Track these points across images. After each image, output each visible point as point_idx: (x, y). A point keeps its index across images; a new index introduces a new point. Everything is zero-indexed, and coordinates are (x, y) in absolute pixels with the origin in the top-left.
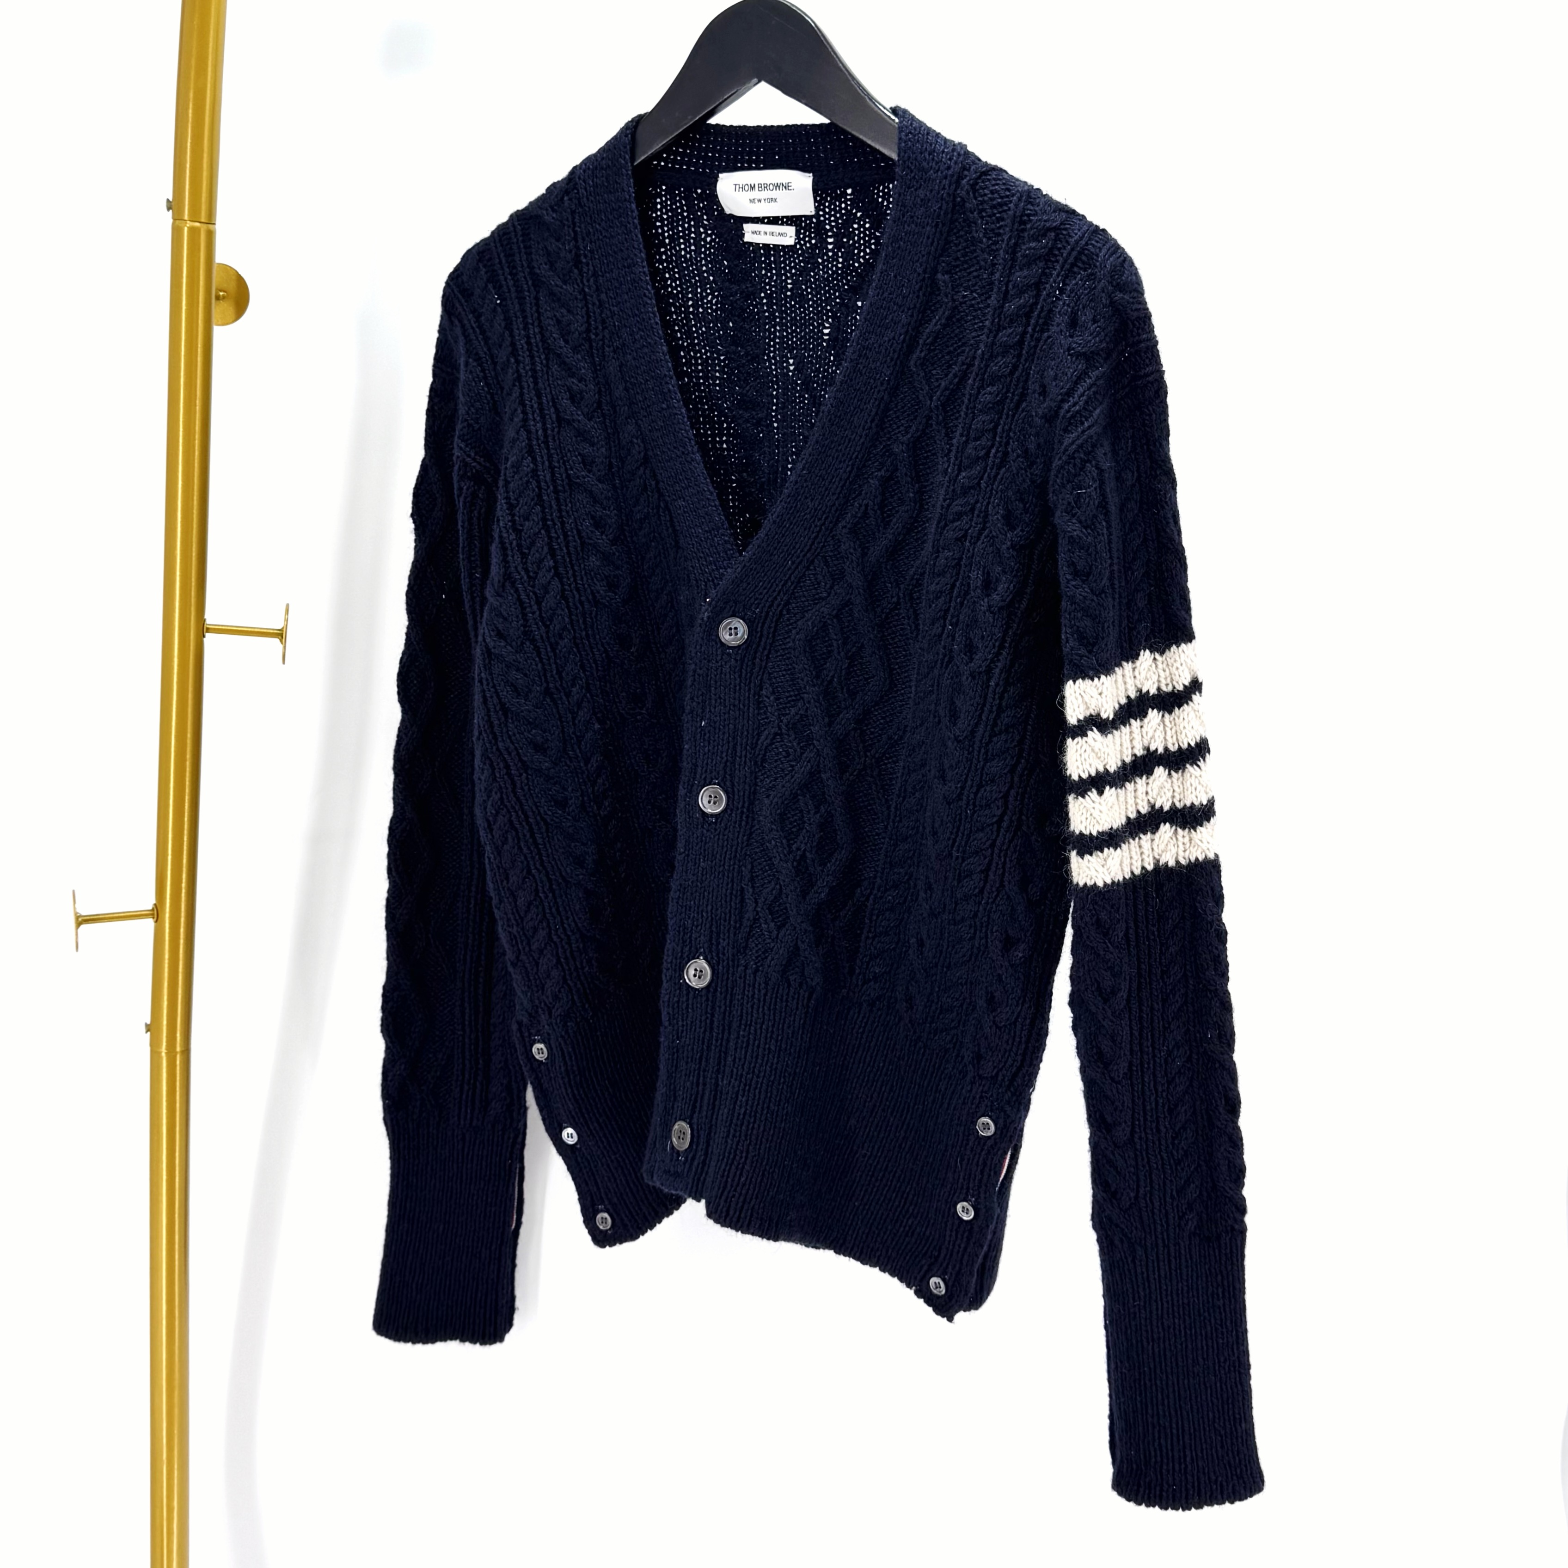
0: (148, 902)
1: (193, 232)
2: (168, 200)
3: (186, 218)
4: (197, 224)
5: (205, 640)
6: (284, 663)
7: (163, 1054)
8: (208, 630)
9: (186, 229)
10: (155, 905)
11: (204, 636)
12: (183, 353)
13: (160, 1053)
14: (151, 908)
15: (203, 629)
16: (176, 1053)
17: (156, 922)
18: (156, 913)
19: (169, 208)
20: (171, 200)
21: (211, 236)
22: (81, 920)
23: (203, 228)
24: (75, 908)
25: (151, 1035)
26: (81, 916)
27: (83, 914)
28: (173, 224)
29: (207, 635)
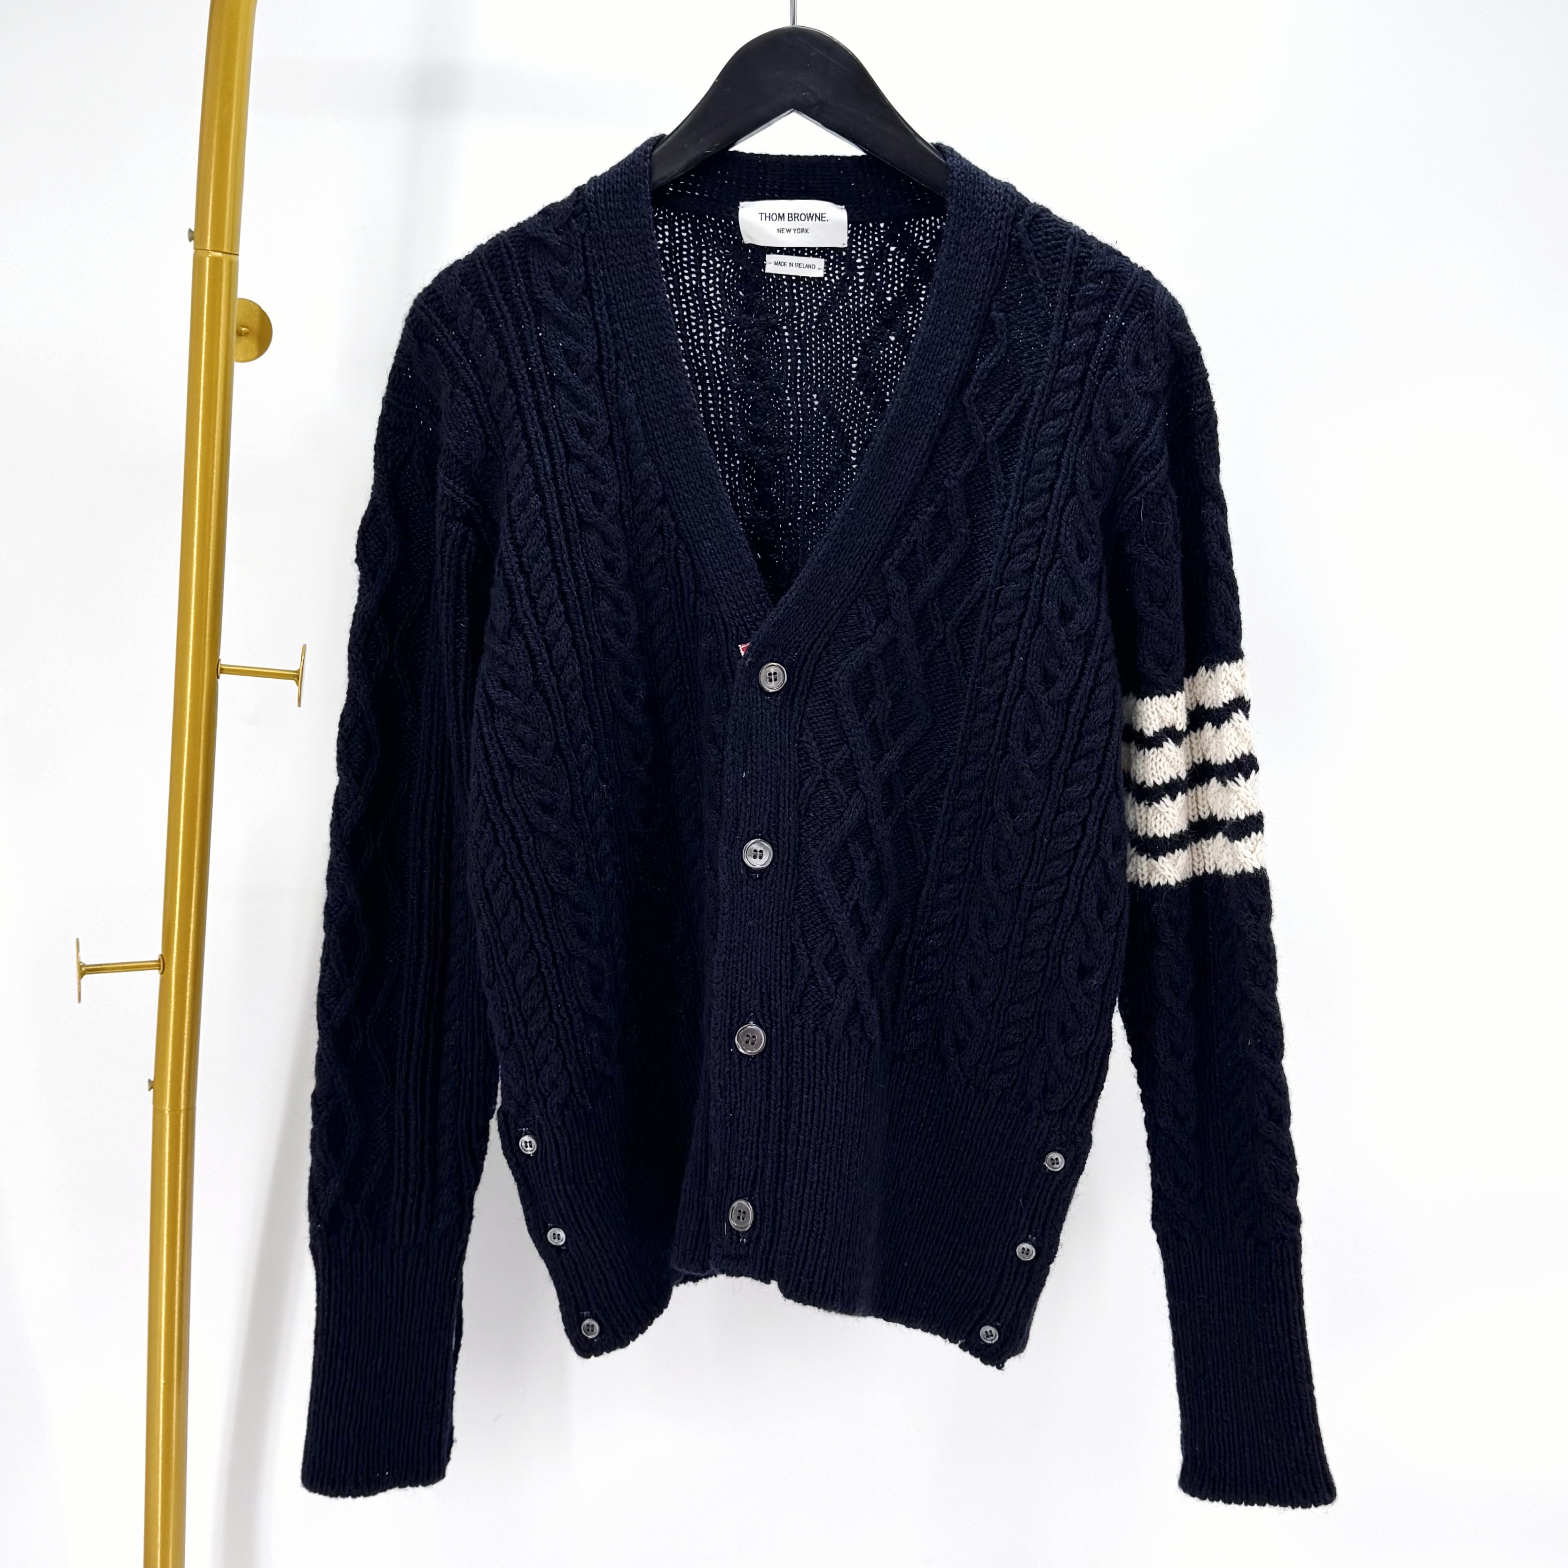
0: (154, 952)
1: (216, 262)
2: (190, 230)
3: (208, 247)
4: (219, 254)
5: (219, 680)
6: (299, 705)
7: (167, 1112)
8: (223, 671)
9: (208, 259)
10: (162, 955)
11: (218, 677)
12: (202, 386)
13: (163, 1111)
14: (157, 959)
15: (217, 670)
16: (180, 1111)
17: (162, 973)
18: (162, 964)
19: (190, 240)
20: (193, 229)
21: (233, 268)
22: (85, 970)
23: (226, 259)
24: (78, 956)
25: (154, 1092)
26: (84, 965)
27: (87, 963)
28: (195, 255)
29: (222, 676)
